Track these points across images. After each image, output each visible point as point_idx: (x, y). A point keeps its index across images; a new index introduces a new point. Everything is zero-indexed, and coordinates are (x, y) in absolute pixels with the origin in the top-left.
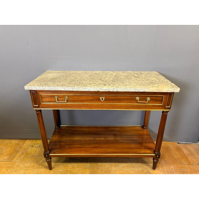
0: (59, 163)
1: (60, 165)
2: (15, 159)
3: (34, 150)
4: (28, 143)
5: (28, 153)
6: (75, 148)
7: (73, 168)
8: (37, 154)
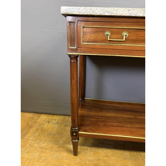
0: (85, 147)
1: (87, 150)
2: (28, 135)
3: (51, 127)
4: (43, 117)
5: (44, 130)
6: (113, 126)
7: (107, 156)
8: (55, 132)
